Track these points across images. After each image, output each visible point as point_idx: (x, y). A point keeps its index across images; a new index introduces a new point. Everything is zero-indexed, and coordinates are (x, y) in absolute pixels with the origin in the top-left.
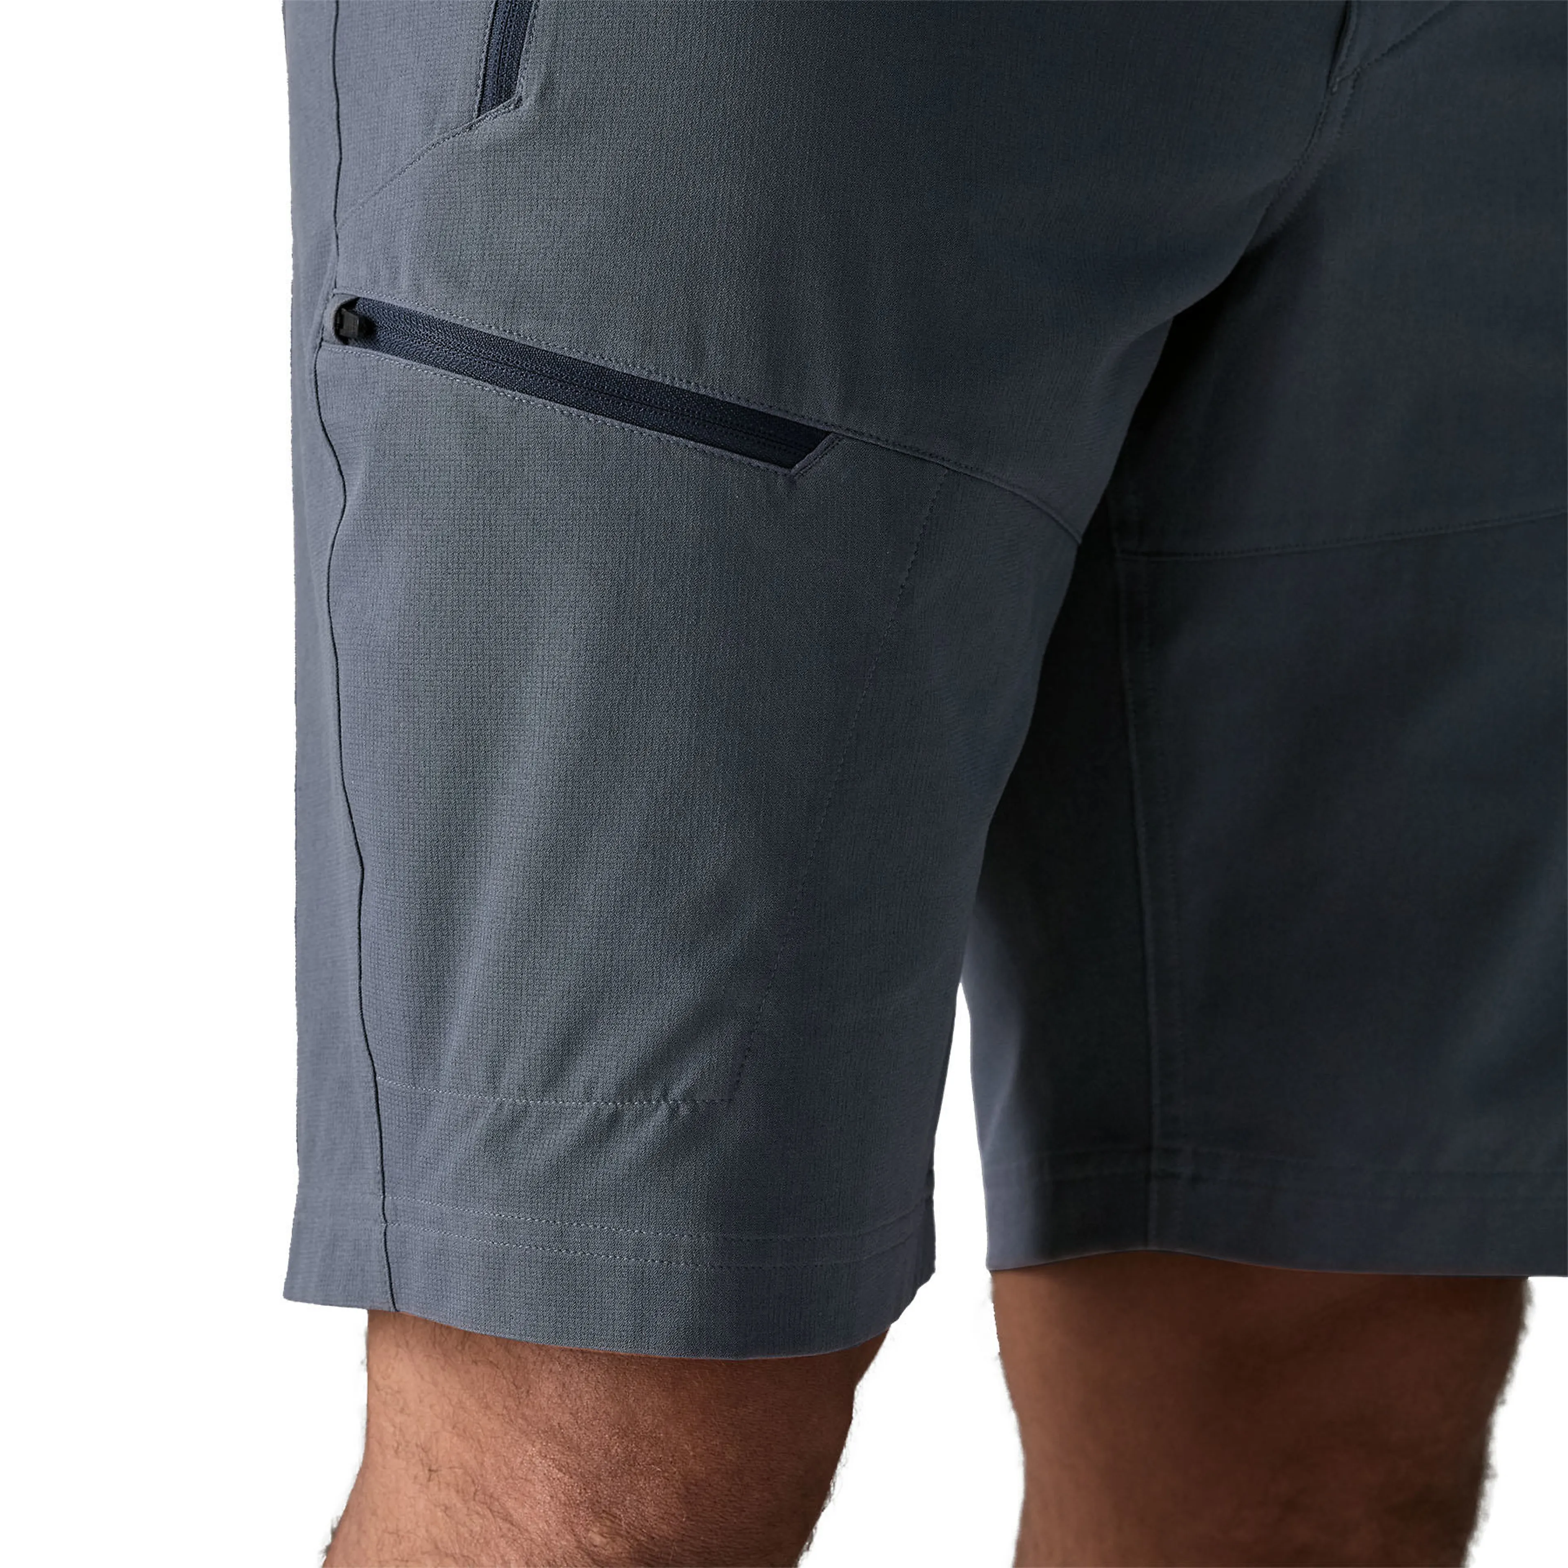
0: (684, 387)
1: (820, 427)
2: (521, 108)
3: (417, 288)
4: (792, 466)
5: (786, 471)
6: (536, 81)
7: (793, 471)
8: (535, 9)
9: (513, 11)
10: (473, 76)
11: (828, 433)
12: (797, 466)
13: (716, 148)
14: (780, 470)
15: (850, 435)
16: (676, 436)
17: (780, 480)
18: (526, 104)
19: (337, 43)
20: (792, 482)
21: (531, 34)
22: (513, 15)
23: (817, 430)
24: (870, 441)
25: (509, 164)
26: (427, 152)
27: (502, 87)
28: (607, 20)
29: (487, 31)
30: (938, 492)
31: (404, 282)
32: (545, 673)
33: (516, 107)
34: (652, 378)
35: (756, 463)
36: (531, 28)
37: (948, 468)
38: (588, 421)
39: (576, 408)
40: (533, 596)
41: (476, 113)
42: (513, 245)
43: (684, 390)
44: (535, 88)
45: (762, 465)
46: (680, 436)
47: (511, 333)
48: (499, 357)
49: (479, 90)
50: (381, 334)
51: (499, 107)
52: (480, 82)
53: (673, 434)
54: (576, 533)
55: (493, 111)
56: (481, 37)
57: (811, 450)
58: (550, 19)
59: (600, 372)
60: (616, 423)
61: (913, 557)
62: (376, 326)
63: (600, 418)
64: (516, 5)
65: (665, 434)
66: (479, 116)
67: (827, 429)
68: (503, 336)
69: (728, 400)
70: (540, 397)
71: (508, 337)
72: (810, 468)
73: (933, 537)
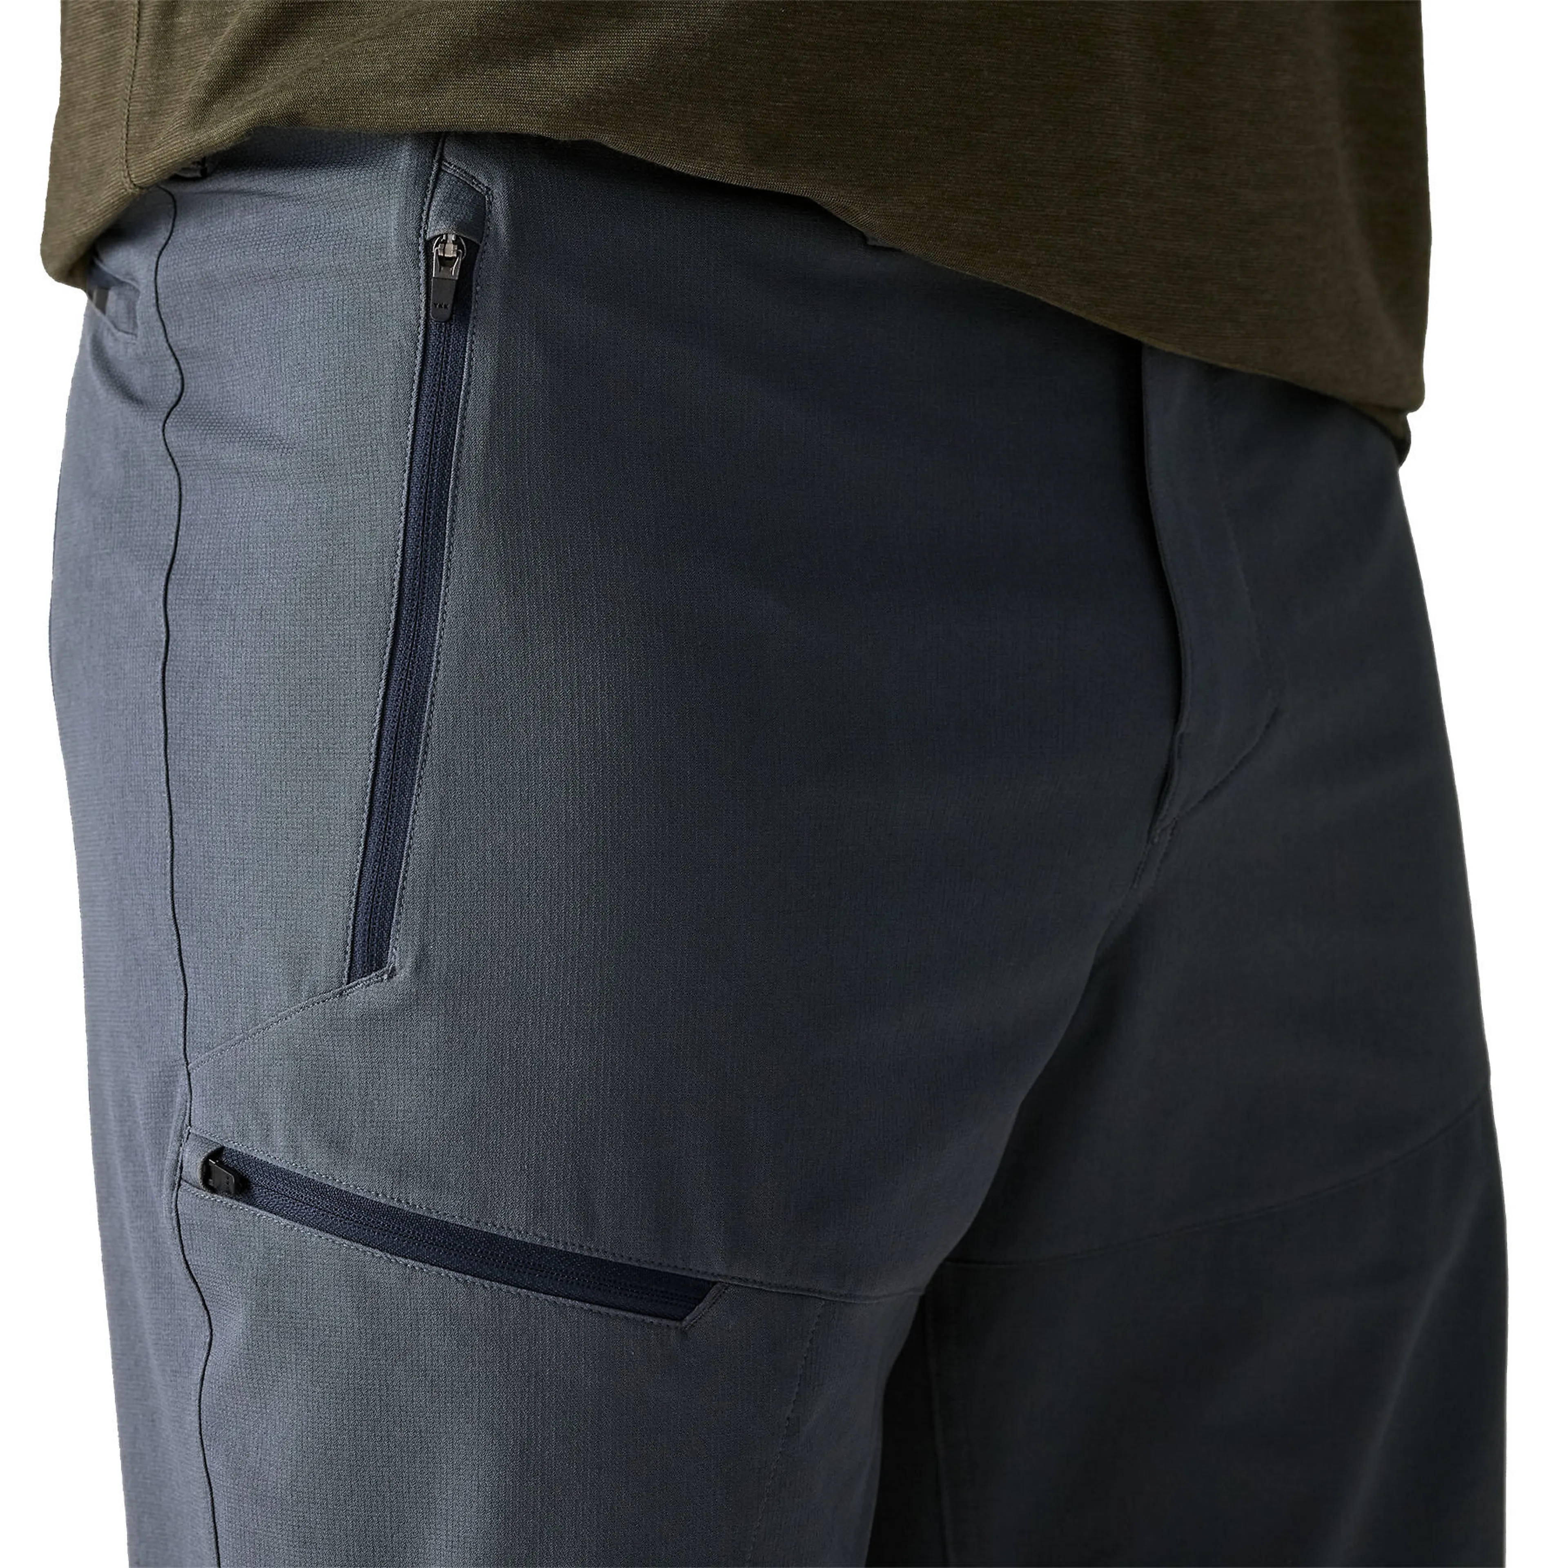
0: (577, 1251)
1: (708, 1278)
2: (394, 978)
3: (295, 1149)
4: (681, 1319)
5: (678, 1324)
6: (410, 953)
7: (684, 1323)
8: (404, 881)
9: (381, 881)
10: (341, 943)
11: (715, 1283)
12: (687, 1318)
13: (595, 1017)
14: (672, 1324)
15: (736, 1283)
16: (572, 1299)
17: (673, 1333)
18: (401, 975)
19: (175, 879)
20: (684, 1333)
21: (401, 905)
22: (380, 886)
23: (704, 1281)
24: (755, 1286)
25: (386, 1033)
26: (295, 1014)
27: (373, 956)
28: (479, 892)
29: (353, 898)
30: (817, 1324)
31: (279, 1139)
32: (450, 1526)
33: (390, 977)
34: (545, 1244)
35: (649, 1319)
36: (400, 900)
37: (824, 1299)
38: (484, 1289)
39: (471, 1275)
40: (434, 1453)
41: (346, 979)
42: (395, 1113)
43: (576, 1254)
44: (409, 962)
45: (656, 1321)
46: (576, 1299)
47: (399, 1201)
48: (389, 1226)
49: (348, 956)
50: (257, 1191)
51: (372, 976)
52: (348, 949)
53: (569, 1298)
54: (476, 1394)
55: (364, 979)
56: (347, 904)
57: (700, 1301)
58: (420, 891)
59: (493, 1239)
60: (512, 1289)
61: (796, 1390)
62: (250, 1182)
63: (495, 1285)
64: (382, 875)
65: (561, 1299)
66: (348, 983)
67: (713, 1279)
68: (391, 1204)
69: (620, 1261)
70: (433, 1265)
71: (397, 1205)
72: (699, 1319)
73: (813, 1366)
